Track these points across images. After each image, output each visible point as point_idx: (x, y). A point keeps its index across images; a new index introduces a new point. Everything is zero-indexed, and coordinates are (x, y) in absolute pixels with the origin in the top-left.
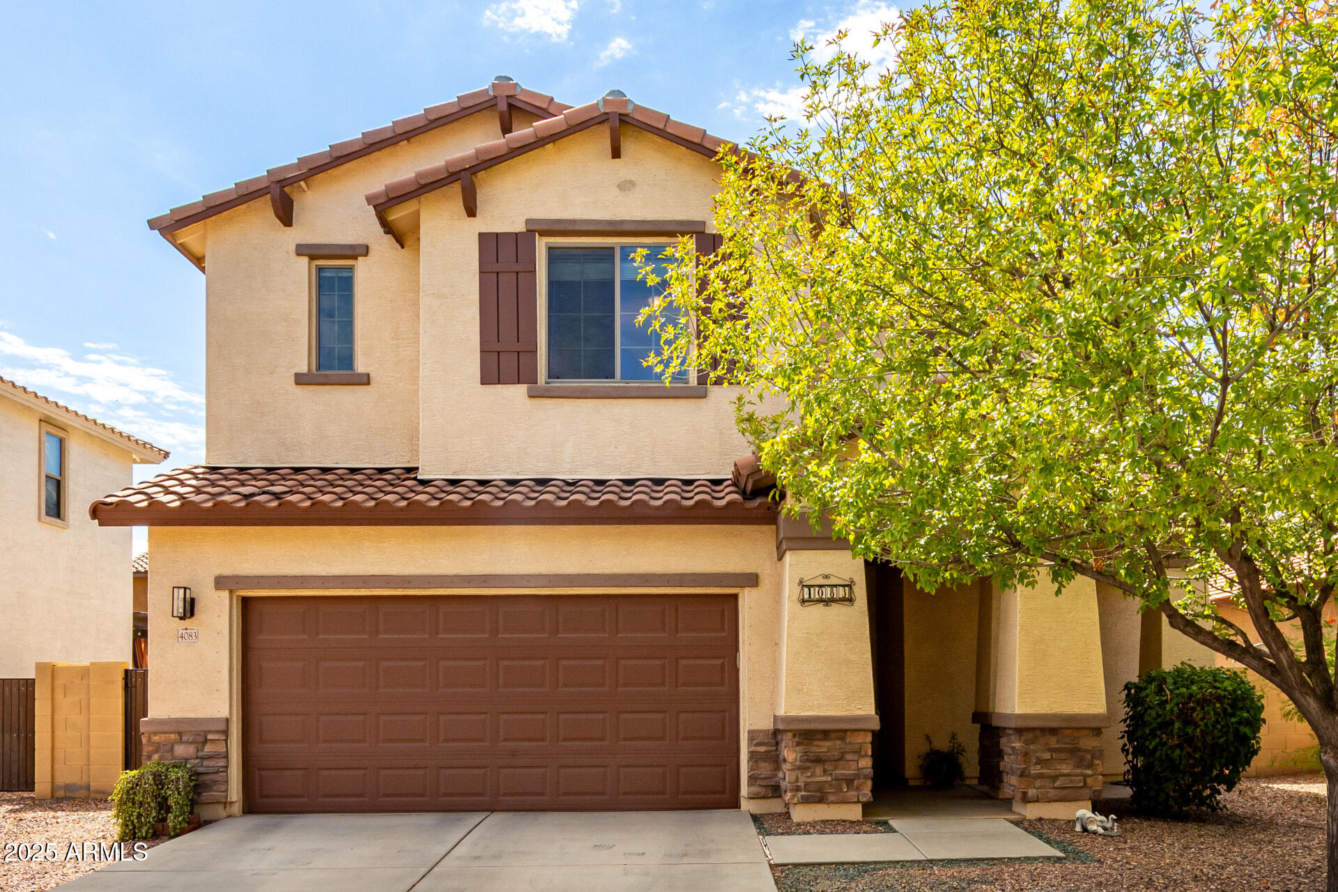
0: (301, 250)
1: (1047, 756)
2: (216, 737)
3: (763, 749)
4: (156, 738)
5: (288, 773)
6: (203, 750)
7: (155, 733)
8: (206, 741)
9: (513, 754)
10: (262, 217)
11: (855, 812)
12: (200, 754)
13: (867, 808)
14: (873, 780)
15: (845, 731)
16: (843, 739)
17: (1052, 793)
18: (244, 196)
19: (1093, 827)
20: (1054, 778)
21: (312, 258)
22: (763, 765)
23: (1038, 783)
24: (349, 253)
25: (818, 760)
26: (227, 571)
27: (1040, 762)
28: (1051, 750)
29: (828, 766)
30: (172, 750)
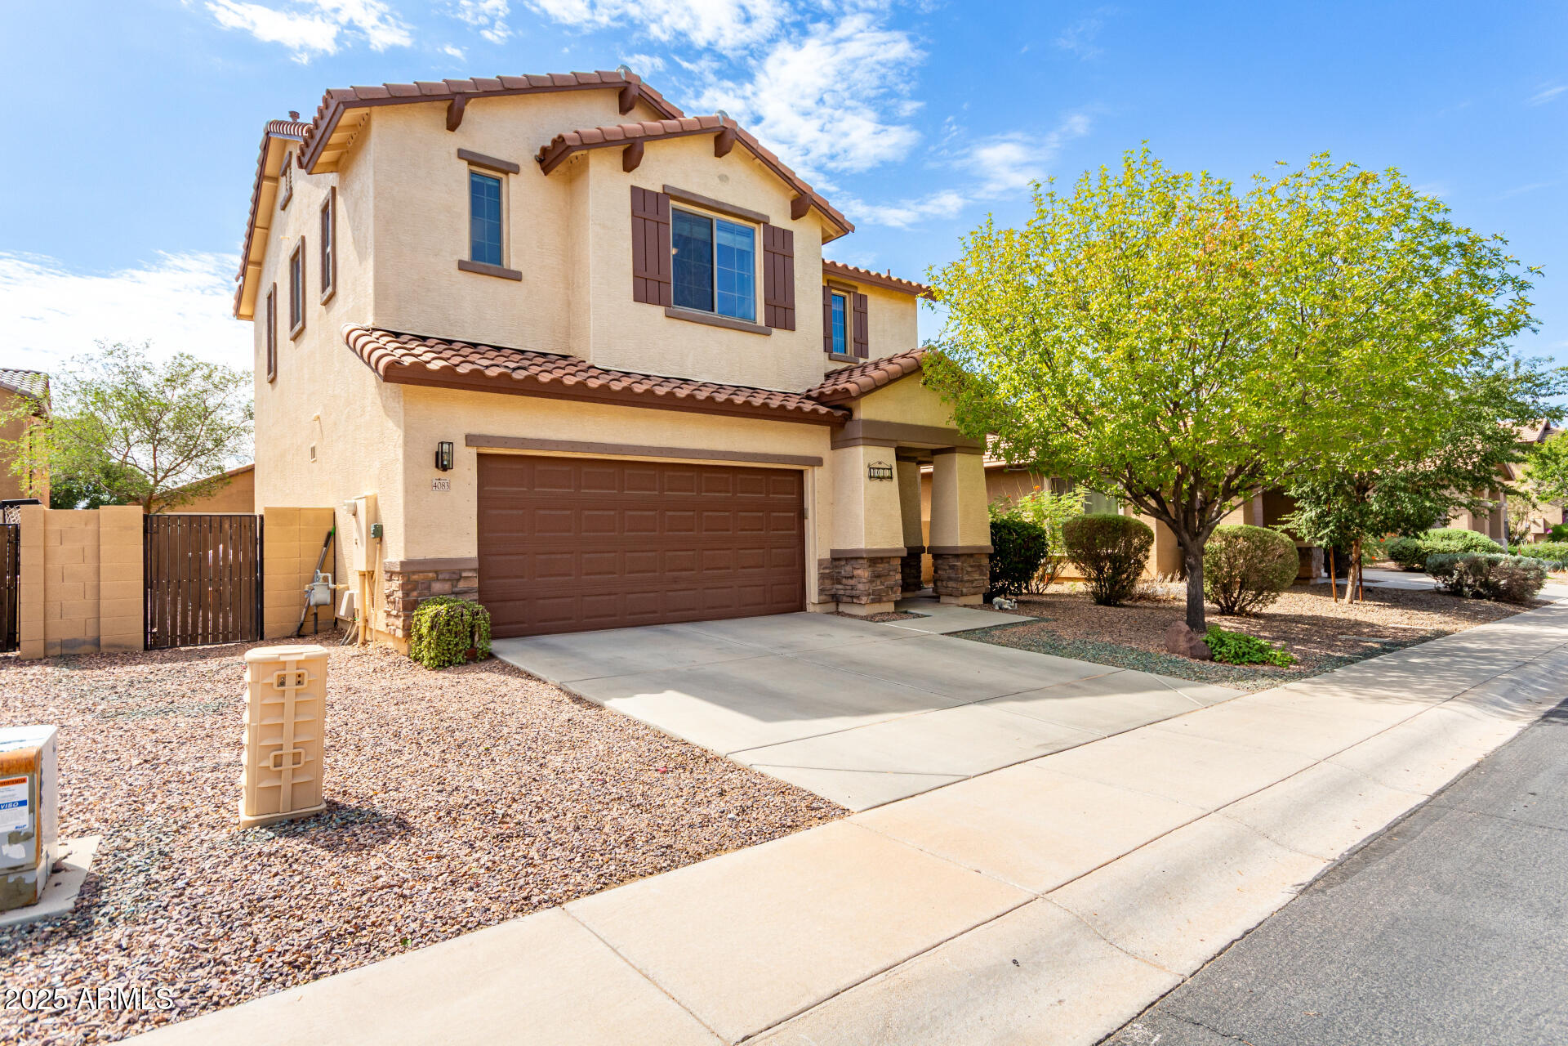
0: (462, 154)
1: (969, 569)
2: (470, 574)
3: (827, 571)
4: (415, 577)
5: (511, 603)
6: (456, 586)
7: (414, 573)
8: (460, 578)
9: (675, 580)
10: (437, 115)
11: (890, 607)
12: (456, 590)
13: (897, 604)
14: (902, 587)
15: (890, 558)
16: (889, 562)
17: (972, 590)
18: (420, 96)
19: (1006, 606)
20: (972, 582)
21: (470, 163)
22: (826, 581)
23: (967, 584)
24: (505, 168)
25: (879, 576)
26: (475, 431)
27: (968, 573)
28: (971, 566)
29: (882, 579)
30: (429, 588)
